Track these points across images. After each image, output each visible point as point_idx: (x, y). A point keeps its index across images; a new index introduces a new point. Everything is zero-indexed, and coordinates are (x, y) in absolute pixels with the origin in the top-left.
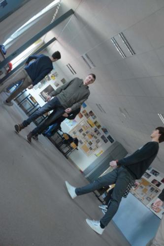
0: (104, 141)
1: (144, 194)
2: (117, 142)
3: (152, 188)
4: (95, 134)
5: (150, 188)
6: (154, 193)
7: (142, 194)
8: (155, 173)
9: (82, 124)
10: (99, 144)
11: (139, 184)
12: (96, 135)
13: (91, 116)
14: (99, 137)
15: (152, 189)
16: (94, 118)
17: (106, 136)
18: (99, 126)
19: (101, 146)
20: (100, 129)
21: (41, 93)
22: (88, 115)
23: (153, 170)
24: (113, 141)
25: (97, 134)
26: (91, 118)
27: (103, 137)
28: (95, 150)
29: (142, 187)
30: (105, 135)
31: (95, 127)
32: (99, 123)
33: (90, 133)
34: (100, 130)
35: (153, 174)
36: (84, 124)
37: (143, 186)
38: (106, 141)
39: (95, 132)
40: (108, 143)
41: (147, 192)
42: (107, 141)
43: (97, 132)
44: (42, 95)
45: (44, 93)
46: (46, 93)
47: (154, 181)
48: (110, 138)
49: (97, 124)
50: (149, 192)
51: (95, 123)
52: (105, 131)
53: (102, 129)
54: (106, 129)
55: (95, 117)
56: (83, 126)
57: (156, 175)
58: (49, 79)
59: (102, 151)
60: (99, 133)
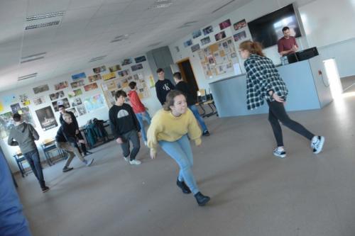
0: (139, 68)
1: (226, 57)
2: (147, 53)
3: (223, 44)
4: (126, 77)
5: (222, 46)
6: (230, 46)
7: (224, 59)
8: (208, 31)
9: (106, 88)
10: (140, 77)
11: (211, 56)
12: (128, 76)
13: (100, 71)
14: (132, 73)
15: (225, 45)
16: (105, 70)
17: (134, 63)
18: (118, 68)
19: (144, 76)
20: (121, 67)
21: (43, 127)
22: (96, 76)
23: (204, 30)
24: (144, 57)
25: (127, 74)
26: (102, 74)
27: (134, 69)
28: (145, 86)
29: (217, 55)
30: (131, 65)
31: (116, 73)
32: (113, 65)
33: (121, 83)
34: (123, 68)
35: (208, 33)
36: (108, 85)
37: (216, 52)
38: (140, 67)
39: (123, 75)
40: (143, 66)
41: (225, 52)
42: (141, 65)
43: (124, 73)
44: (45, 127)
45: (43, 124)
46: (46, 120)
47: (217, 37)
48: (138, 60)
49: (114, 69)
50: (226, 51)
51: (111, 70)
52: (127, 62)
53: (123, 65)
54: (125, 60)
55: (103, 67)
56: (109, 88)
57: (211, 31)
58: (27, 109)
59: (151, 78)
60: (126, 72)
